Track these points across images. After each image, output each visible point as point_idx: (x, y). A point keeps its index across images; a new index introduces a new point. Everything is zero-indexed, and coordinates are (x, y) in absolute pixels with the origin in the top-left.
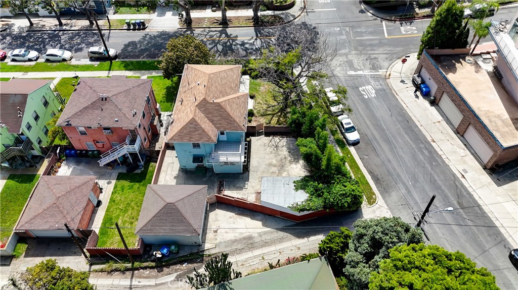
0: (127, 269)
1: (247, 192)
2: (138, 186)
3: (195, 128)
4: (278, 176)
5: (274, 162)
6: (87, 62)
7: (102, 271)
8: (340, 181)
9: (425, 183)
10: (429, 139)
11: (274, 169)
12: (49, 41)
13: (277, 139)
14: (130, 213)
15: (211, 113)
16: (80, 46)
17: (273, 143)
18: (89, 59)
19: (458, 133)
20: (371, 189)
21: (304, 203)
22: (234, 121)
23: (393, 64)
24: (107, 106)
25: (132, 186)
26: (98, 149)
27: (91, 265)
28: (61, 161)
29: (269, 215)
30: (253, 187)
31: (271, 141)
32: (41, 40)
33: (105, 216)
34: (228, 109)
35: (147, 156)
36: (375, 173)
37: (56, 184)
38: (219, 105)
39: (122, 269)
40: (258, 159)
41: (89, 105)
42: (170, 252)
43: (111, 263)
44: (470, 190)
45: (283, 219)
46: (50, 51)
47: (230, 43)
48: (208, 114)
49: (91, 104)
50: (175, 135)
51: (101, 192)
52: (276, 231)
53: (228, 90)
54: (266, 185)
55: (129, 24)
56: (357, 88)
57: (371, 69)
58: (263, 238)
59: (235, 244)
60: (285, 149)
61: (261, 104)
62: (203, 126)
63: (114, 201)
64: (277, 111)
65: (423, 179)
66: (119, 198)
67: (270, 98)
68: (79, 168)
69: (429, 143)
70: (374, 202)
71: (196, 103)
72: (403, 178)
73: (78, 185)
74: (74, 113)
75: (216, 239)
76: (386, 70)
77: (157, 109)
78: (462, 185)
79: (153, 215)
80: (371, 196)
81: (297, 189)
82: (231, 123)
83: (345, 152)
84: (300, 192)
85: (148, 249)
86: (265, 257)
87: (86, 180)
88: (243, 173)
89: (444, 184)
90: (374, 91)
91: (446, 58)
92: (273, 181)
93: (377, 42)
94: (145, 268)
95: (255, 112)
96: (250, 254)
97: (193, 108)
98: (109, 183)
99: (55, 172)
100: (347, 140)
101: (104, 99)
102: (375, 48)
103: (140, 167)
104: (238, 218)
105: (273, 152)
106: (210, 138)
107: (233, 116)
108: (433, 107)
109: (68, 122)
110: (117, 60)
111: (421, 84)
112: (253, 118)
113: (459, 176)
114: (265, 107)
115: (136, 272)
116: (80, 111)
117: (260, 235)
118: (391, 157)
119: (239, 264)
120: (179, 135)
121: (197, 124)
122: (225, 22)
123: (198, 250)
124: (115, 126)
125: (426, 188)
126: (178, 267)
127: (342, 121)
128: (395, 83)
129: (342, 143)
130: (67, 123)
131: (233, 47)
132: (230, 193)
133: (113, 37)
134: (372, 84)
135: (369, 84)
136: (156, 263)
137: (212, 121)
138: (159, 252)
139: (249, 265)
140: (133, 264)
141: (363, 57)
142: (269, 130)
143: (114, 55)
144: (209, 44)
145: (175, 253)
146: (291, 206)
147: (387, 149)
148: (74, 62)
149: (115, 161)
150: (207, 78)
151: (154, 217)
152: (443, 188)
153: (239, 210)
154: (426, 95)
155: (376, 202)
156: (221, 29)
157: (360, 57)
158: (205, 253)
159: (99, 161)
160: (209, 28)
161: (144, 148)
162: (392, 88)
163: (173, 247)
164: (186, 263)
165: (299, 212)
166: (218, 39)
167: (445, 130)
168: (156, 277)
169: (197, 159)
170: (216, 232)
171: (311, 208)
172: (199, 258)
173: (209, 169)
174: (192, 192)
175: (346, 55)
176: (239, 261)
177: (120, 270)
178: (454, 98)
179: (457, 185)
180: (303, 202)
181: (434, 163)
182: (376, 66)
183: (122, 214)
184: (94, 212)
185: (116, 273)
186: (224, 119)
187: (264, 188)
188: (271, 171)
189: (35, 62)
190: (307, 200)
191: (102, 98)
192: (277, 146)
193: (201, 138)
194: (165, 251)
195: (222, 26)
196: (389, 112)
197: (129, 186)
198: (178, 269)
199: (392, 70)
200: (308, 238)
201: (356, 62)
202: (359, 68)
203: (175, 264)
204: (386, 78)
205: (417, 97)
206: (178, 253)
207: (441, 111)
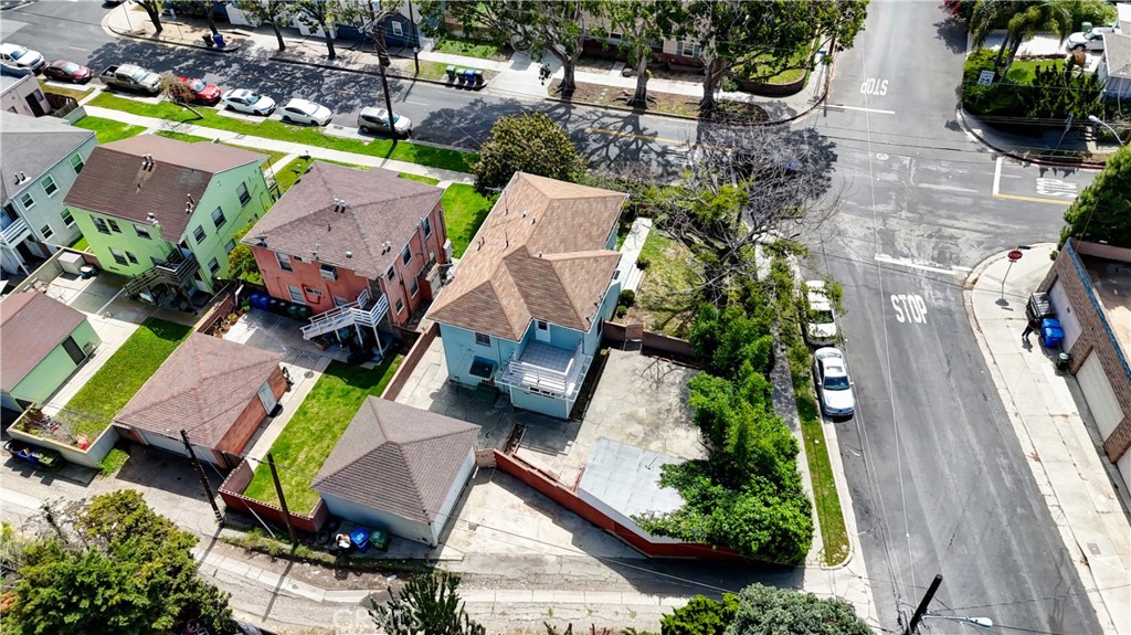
0: (282, 555)
1: (565, 462)
2: (359, 394)
3: (487, 303)
4: (639, 444)
5: (642, 412)
6: (352, 133)
7: (236, 544)
8: (762, 489)
9: (980, 549)
10: (1027, 450)
11: (637, 429)
12: (302, 84)
13: (665, 365)
14: (325, 445)
15: (528, 279)
16: (350, 103)
17: (654, 372)
18: (357, 130)
19: (1107, 454)
20: (843, 528)
21: (667, 518)
22: (572, 306)
23: (992, 259)
24: (341, 224)
25: (349, 392)
26: (310, 305)
27: (222, 526)
28: (239, 312)
29: (595, 525)
30: (579, 455)
31: (649, 367)
32: (288, 78)
33: (279, 438)
34: (566, 278)
35: (396, 340)
36: (866, 496)
37: (209, 353)
38: (548, 265)
39: (272, 552)
40: (610, 398)
41: (310, 215)
42: (369, 544)
43: (257, 533)
44: (1093, 598)
45: (622, 541)
46: (296, 103)
47: (637, 145)
48: (522, 280)
49: (315, 214)
50: (444, 308)
51: (288, 390)
52: (598, 562)
53: (581, 240)
54: (600, 457)
55: (452, 75)
56: (887, 295)
57: (933, 259)
58: (566, 569)
59: (504, 564)
60: (675, 391)
61: (657, 284)
62: (504, 303)
63: (305, 413)
64: (685, 306)
65: (978, 541)
66: (316, 410)
67: (681, 276)
68: (267, 332)
69: (1023, 459)
70: (840, 560)
71: (506, 254)
72: (929, 524)
73: (245, 364)
74: (279, 224)
75: (469, 544)
76: (970, 270)
77: (443, 250)
78: (1076, 581)
79: (355, 458)
80: (837, 543)
81: (664, 483)
82: (562, 309)
83: (810, 432)
84: (671, 491)
85: (332, 525)
86: (555, 611)
87: (264, 358)
88: (569, 421)
89: (1030, 567)
90: (924, 311)
91: (1121, 269)
92: (619, 452)
93: (969, 201)
94: (315, 562)
95: (638, 297)
96: (525, 596)
97: (496, 262)
98: (308, 375)
99: (223, 330)
100: (823, 406)
101: (340, 210)
102: (960, 215)
103: (376, 359)
104: (528, 514)
105: (648, 391)
106: (511, 330)
107: (571, 295)
108: (1062, 379)
109: (262, 240)
110: (408, 140)
111: (1045, 316)
112: (630, 311)
113: (1076, 557)
114: (663, 291)
115: (296, 565)
116: (291, 223)
117: (561, 560)
118: (915, 470)
119: (497, 611)
120: (452, 310)
121: (493, 295)
122: (640, 102)
123: (426, 555)
124: (342, 265)
125: (979, 562)
126: (376, 580)
127: (824, 361)
128: (981, 303)
129: (810, 411)
130: (260, 241)
131: (641, 154)
132: (529, 457)
133: (415, 94)
134: (926, 294)
135: (918, 290)
136: (338, 557)
137: (526, 296)
138: (348, 538)
139: (517, 617)
140: (296, 546)
141: (924, 229)
142: (652, 343)
143: (405, 129)
144: (594, 141)
145: (378, 549)
146: (638, 516)
147: (911, 448)
148: (330, 130)
149: (332, 334)
150: (545, 206)
151: (354, 463)
152: (1025, 574)
153: (536, 496)
154: (1052, 346)
155: (845, 562)
156: (629, 113)
157: (915, 227)
158: (437, 566)
159: (302, 328)
160: (606, 108)
161: (392, 322)
162: (971, 313)
163: (376, 535)
164: (395, 576)
165: (652, 534)
166: (615, 133)
167: (1073, 440)
168: (328, 587)
169: (481, 367)
170: (473, 527)
171: (680, 533)
172: (422, 573)
173: (504, 394)
174: (445, 432)
175: (884, 216)
176: (499, 603)
177: (267, 553)
178: (1112, 367)
179: (1061, 578)
180: (665, 514)
181: (1019, 510)
182: (948, 255)
183: (310, 443)
184: (262, 425)
185: (260, 556)
186: (551, 296)
187: (595, 463)
188: (628, 431)
189: (265, 118)
190: (679, 513)
191: (338, 207)
192: (659, 382)
193: (492, 325)
194: (359, 538)
195: (632, 108)
196: (946, 365)
197: (343, 390)
198: (376, 583)
199: (986, 272)
200: (660, 597)
201: (902, 236)
202: (905, 251)
203: (373, 571)
204: (963, 286)
205: (1027, 345)
206: (385, 549)
207: (1079, 392)
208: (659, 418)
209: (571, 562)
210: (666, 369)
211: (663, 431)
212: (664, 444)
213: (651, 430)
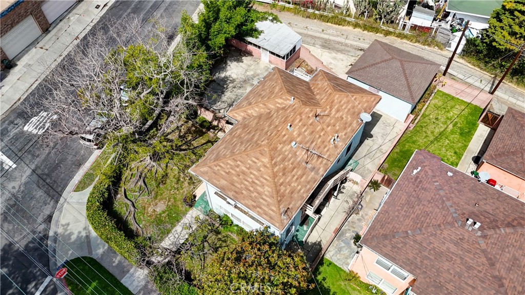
96: (332, 38)
134: (17, 130)
135: (20, 133)
167: (52, 39)
207: (19, 55)
208: (241, 84)
209: (309, 43)
210: (222, 111)
211: (242, 78)
212: (245, 72)
213: (249, 80)
